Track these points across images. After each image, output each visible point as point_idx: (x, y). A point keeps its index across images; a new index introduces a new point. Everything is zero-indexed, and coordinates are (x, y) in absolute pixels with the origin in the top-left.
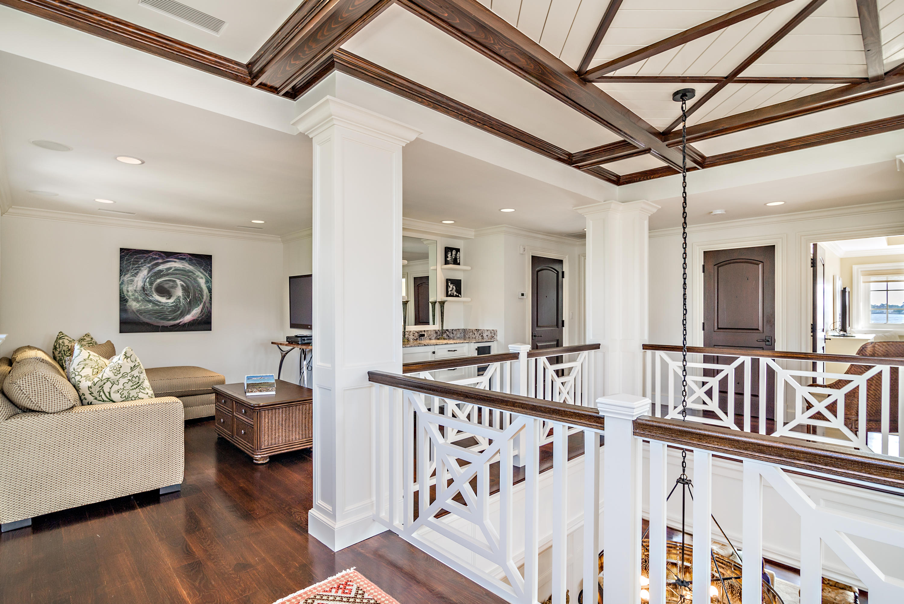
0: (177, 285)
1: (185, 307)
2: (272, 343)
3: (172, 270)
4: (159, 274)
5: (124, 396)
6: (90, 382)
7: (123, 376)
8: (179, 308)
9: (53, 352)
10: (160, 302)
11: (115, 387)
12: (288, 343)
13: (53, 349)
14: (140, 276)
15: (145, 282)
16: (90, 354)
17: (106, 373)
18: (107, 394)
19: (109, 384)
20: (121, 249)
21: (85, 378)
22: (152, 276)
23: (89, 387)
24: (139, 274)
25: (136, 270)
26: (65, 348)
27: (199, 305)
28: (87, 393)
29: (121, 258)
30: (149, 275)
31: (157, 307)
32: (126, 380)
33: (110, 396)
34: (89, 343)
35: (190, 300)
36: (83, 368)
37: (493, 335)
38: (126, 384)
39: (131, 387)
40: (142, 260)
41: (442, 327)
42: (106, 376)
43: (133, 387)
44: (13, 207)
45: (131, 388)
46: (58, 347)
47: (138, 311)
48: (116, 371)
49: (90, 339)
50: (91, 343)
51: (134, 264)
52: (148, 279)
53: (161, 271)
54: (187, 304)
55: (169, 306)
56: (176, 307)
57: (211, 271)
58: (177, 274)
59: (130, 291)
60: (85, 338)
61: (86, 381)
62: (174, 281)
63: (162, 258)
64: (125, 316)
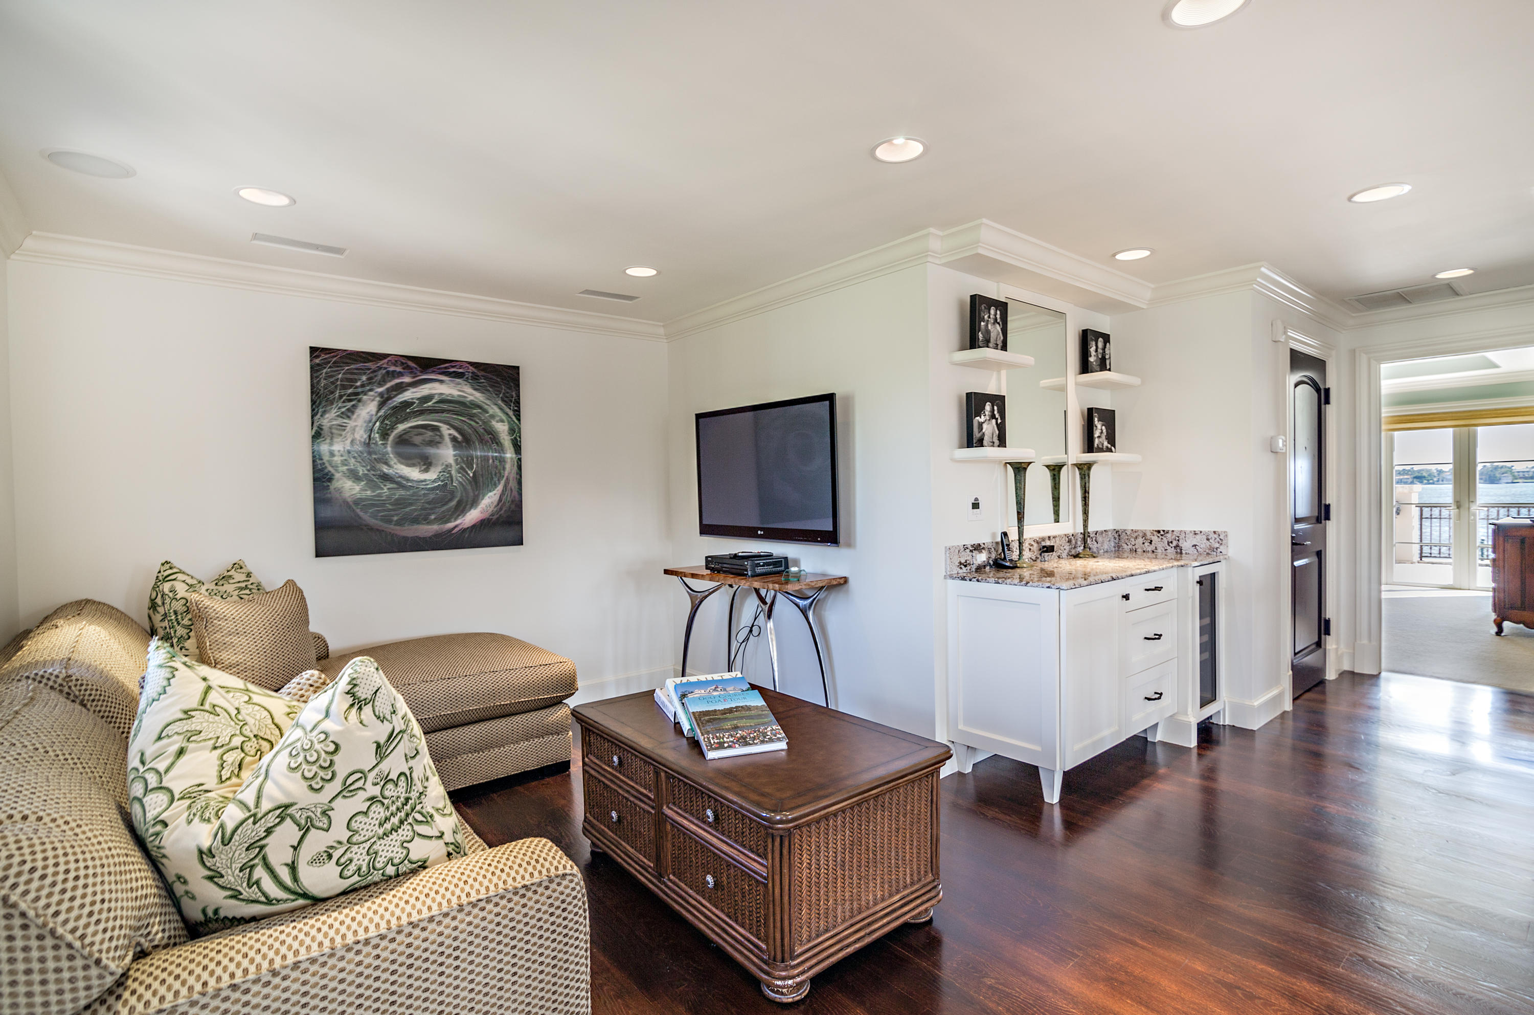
0: (441, 436)
1: (465, 489)
2: (667, 572)
3: (434, 401)
4: (403, 411)
5: (353, 867)
6: (209, 826)
7: (347, 790)
8: (452, 494)
9: (150, 618)
10: (408, 480)
11: (316, 841)
12: (709, 572)
13: (150, 609)
14: (358, 416)
15: (371, 430)
16: (213, 683)
17: (276, 783)
18: (285, 874)
19: (288, 832)
20: (313, 350)
21: (188, 802)
22: (386, 417)
23: (201, 852)
24: (358, 412)
25: (350, 401)
26: (178, 606)
27: (495, 486)
28: (196, 875)
29: (315, 370)
30: (382, 413)
31: (403, 492)
32: (358, 802)
33: (295, 879)
34: (241, 589)
35: (474, 473)
36: (181, 752)
37: (1217, 545)
38: (359, 818)
39: (381, 825)
40: (364, 378)
41: (1085, 526)
42: (274, 795)
43: (388, 826)
44: (34, 232)
45: (381, 831)
46: (160, 603)
47: (357, 502)
48: (315, 768)
49: (243, 577)
50: (246, 587)
51: (344, 387)
52: (378, 424)
53: (407, 404)
54: (470, 482)
55: (429, 489)
56: (445, 489)
57: (518, 403)
58: (443, 411)
59: (336, 453)
60: (232, 573)
61: (189, 822)
62: (436, 429)
63: (411, 373)
64: (328, 513)
